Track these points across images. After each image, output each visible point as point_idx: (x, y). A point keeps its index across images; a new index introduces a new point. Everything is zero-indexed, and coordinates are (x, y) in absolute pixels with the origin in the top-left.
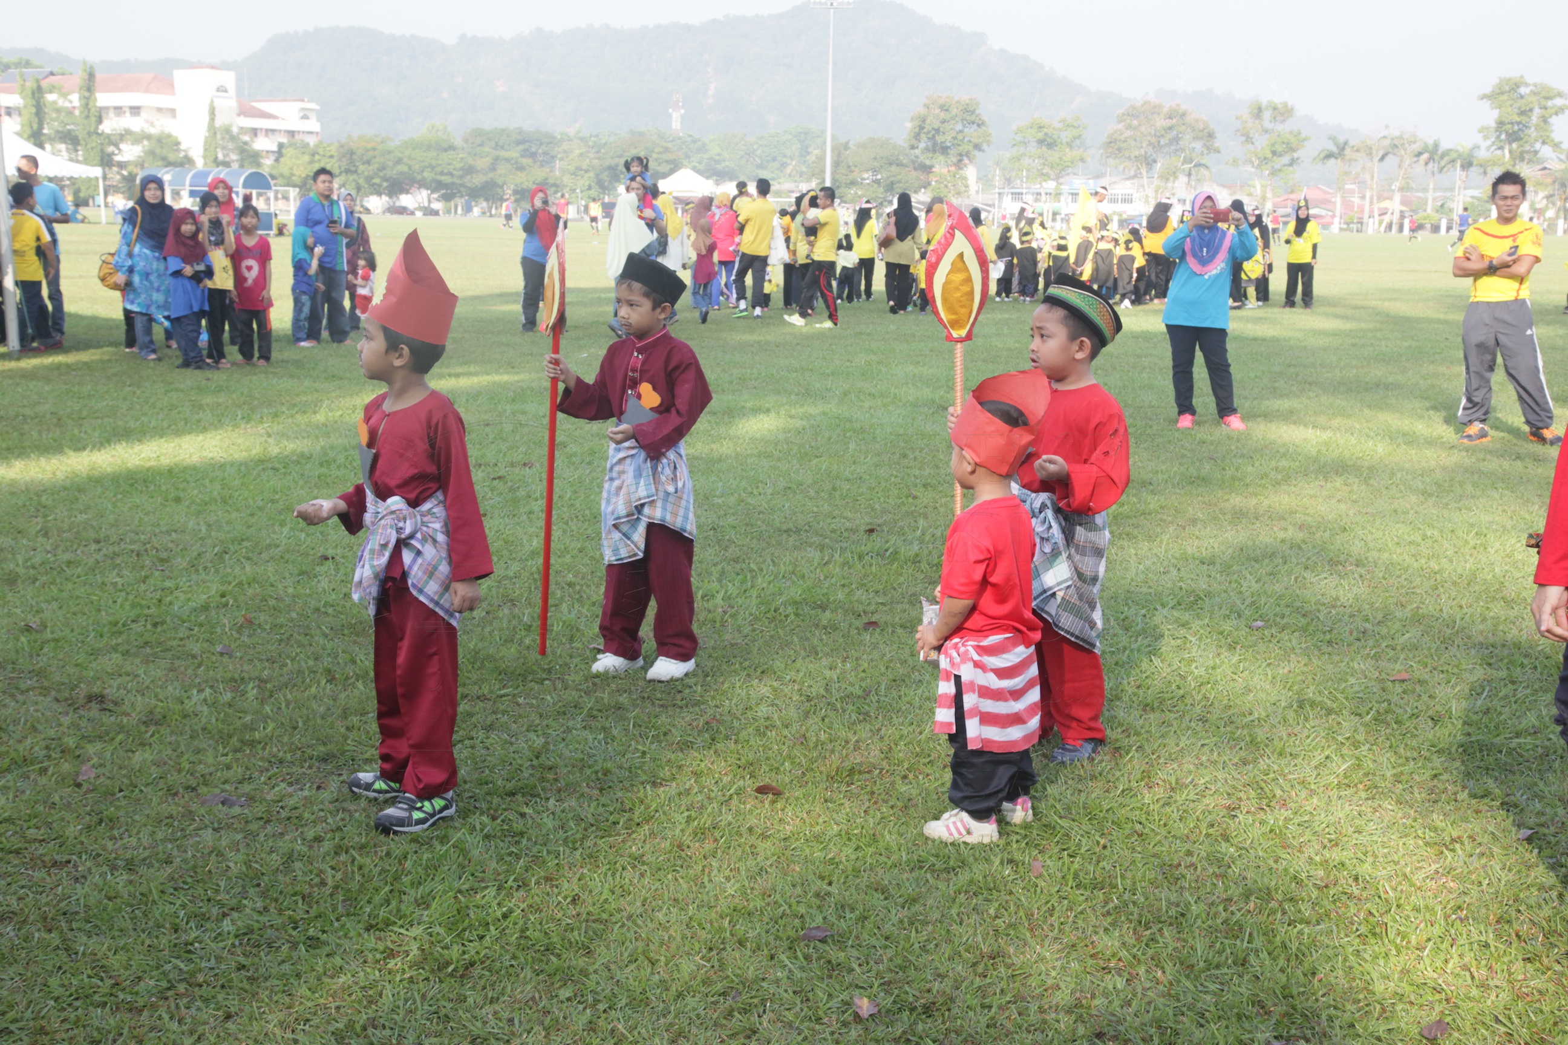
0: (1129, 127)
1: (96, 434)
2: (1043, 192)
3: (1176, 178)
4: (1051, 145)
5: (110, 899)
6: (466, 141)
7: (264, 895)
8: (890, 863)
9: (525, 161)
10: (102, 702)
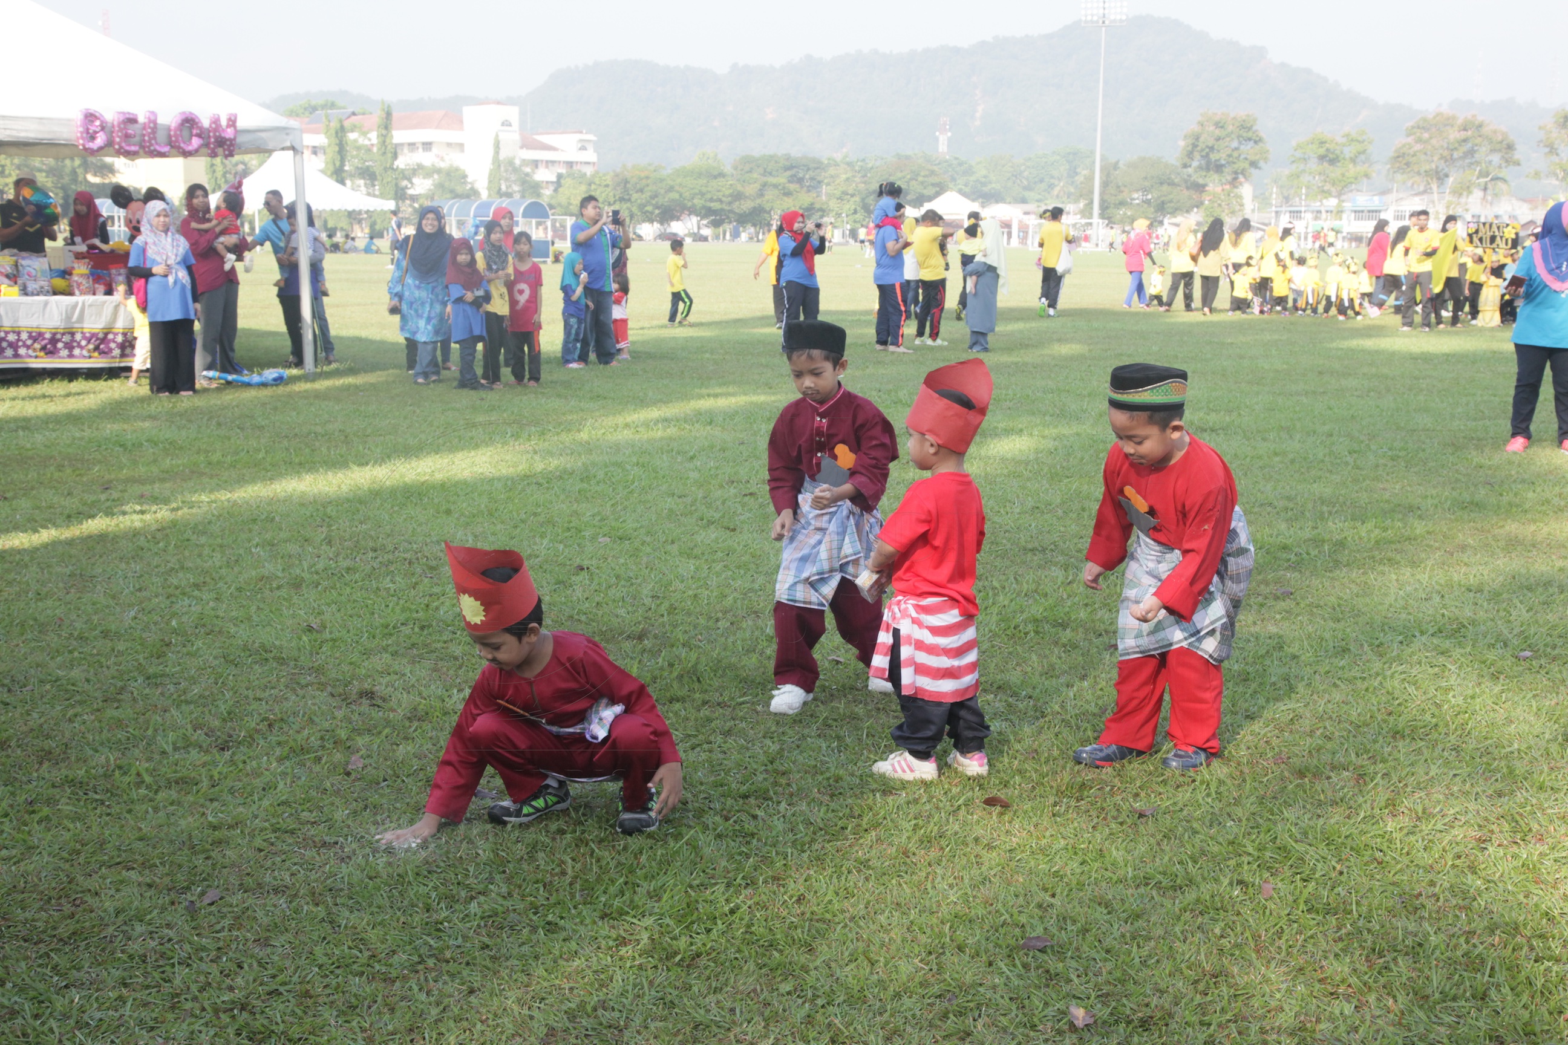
0: (1419, 140)
1: (378, 451)
2: (1323, 209)
3: (1470, 192)
4: (1333, 162)
5: (371, 878)
6: (736, 168)
7: (509, 880)
8: (1115, 878)
9: (792, 187)
10: (372, 698)
